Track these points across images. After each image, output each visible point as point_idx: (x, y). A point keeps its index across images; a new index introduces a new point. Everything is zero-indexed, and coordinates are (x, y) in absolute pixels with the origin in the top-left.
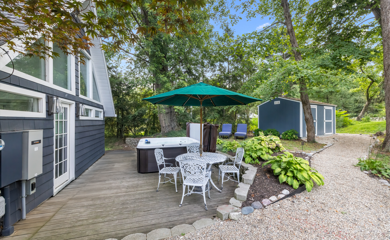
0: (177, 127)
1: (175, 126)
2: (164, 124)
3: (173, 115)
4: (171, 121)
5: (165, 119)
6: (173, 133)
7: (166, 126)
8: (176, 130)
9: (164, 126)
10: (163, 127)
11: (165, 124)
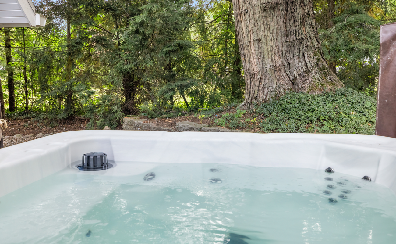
0: (315, 76)
1: (308, 71)
2: (254, 61)
3: (299, 17)
4: (290, 45)
5: (261, 35)
6: (295, 103)
7: (264, 72)
8: (311, 89)
9: (255, 69)
10: (253, 75)
11: (261, 58)
